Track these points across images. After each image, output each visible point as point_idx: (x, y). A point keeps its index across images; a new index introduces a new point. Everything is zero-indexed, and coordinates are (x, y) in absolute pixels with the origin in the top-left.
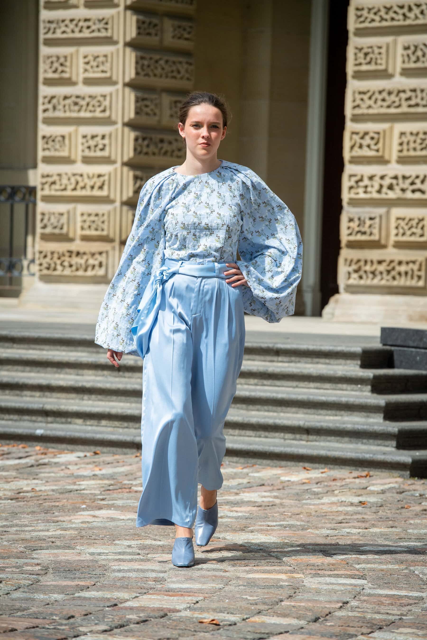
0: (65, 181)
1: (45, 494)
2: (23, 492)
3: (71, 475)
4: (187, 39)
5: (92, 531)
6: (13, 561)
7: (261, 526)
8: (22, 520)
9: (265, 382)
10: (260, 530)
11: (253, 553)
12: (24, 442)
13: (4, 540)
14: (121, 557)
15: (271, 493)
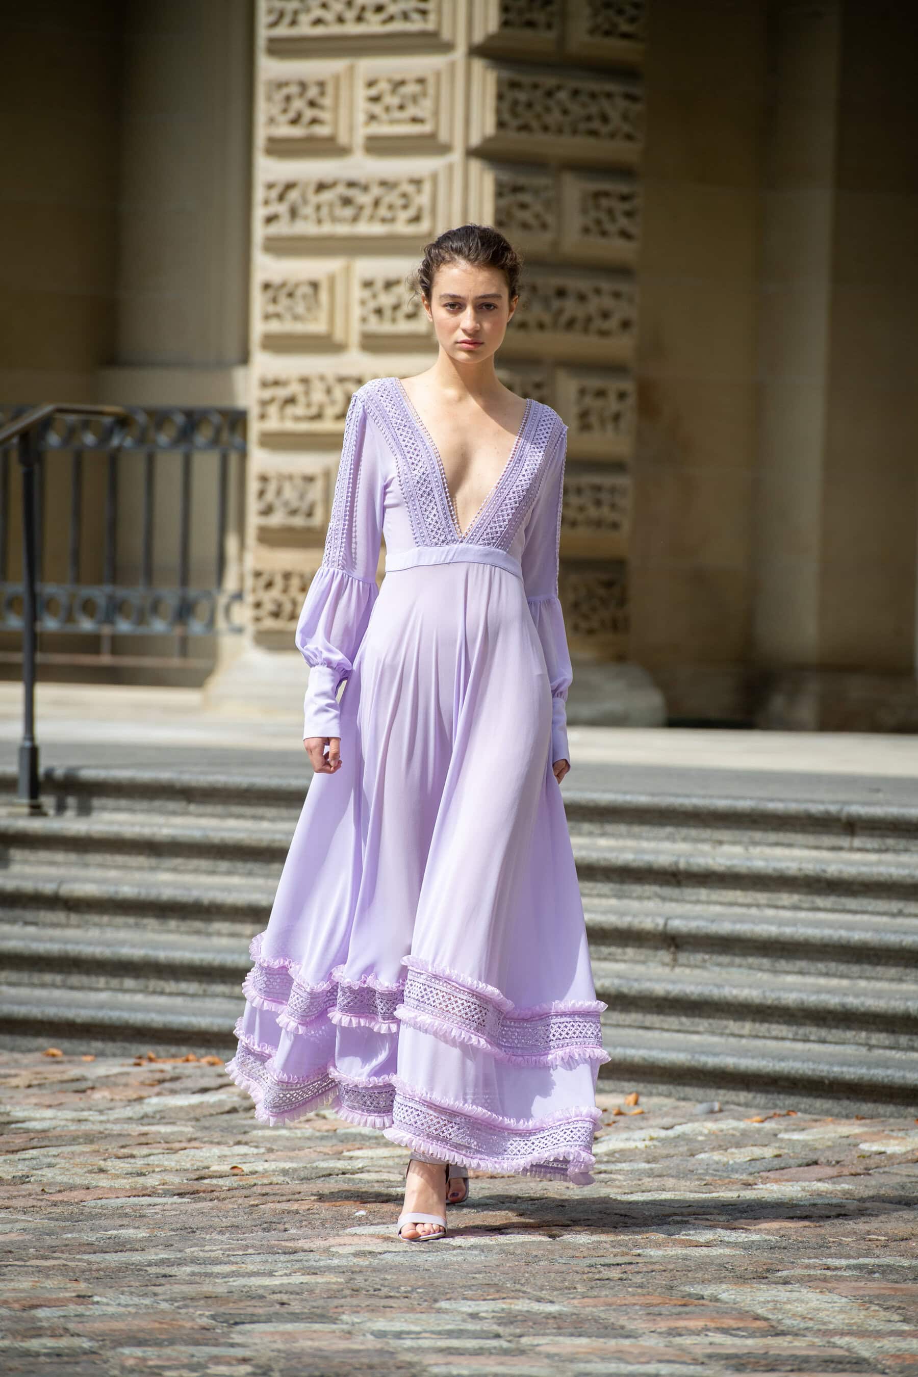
0: (318, 396)
1: (266, 1181)
2: (211, 1177)
3: (330, 1134)
4: (625, 36)
5: (382, 1276)
6: (182, 1351)
7: (808, 1267)
8: (207, 1248)
9: (820, 901)
10: (807, 1279)
11: (789, 1338)
12: (214, 1051)
13: (161, 1297)
14: (455, 1343)
15: (834, 1183)
